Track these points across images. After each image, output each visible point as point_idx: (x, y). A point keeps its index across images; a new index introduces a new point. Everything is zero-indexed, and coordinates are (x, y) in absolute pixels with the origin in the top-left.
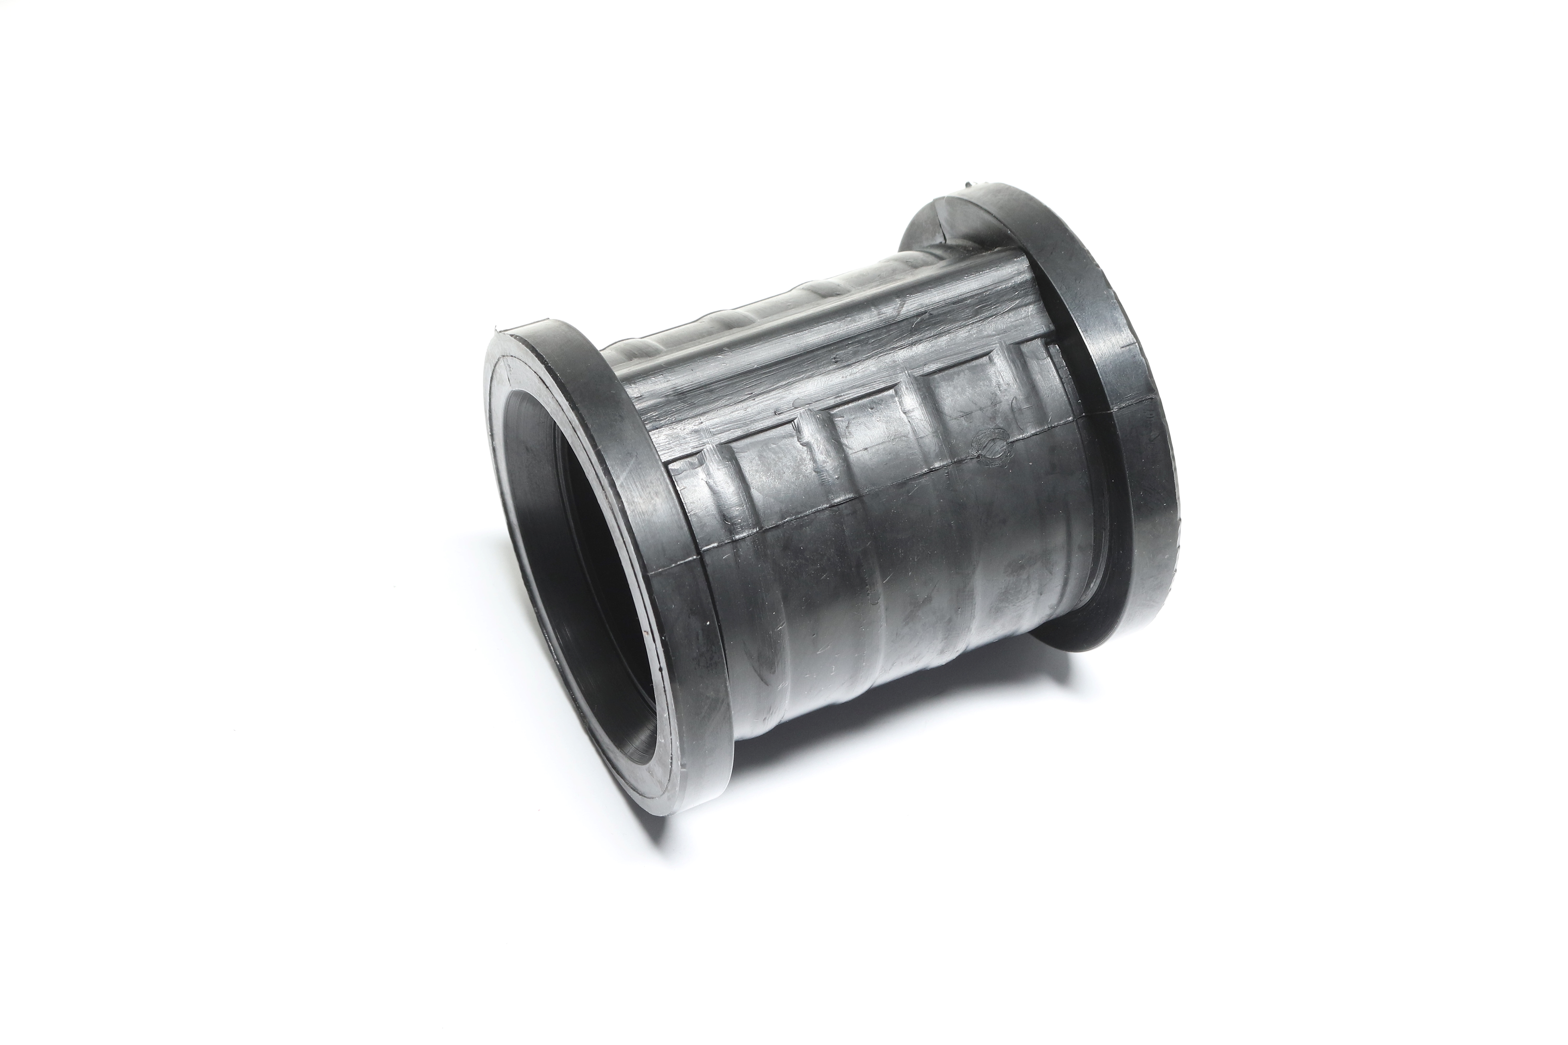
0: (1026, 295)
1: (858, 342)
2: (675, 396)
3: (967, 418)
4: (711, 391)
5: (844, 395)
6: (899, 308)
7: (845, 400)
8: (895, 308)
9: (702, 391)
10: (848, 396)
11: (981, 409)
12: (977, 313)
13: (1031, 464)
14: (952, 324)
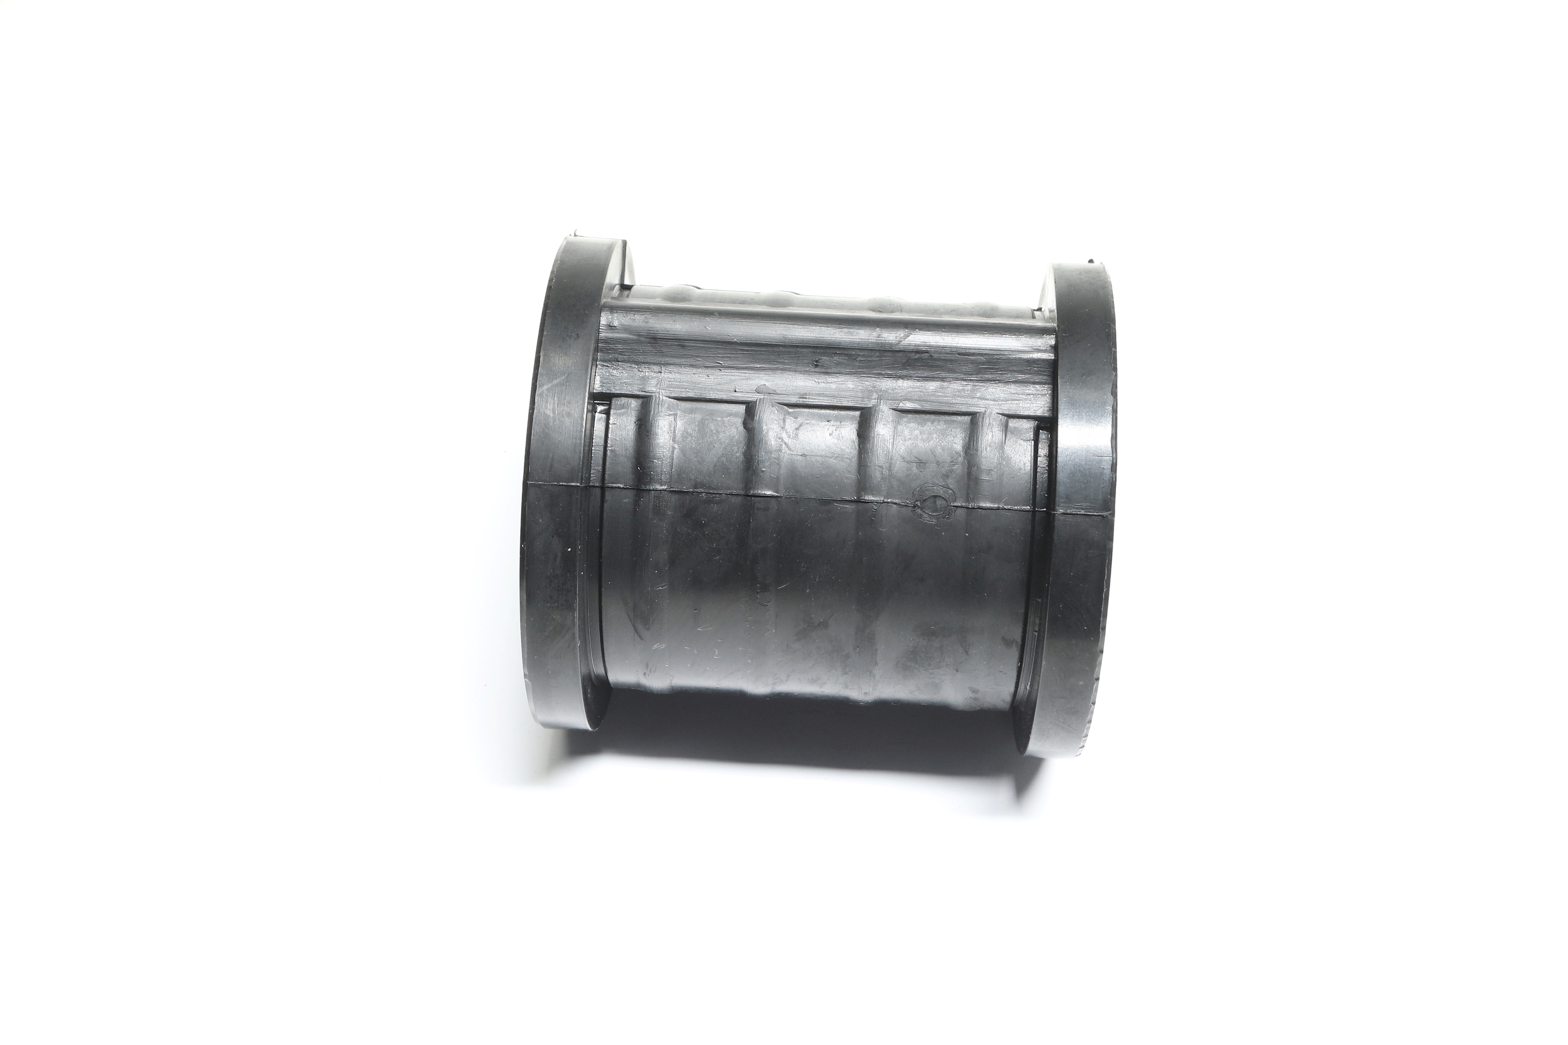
0: (1038, 373)
1: (846, 355)
2: (647, 338)
3: (920, 466)
4: (683, 346)
5: (809, 398)
6: (901, 338)
7: (807, 403)
8: (897, 337)
9: (674, 343)
10: (813, 400)
11: (938, 463)
12: (978, 372)
13: (967, 535)
14: (949, 374)
